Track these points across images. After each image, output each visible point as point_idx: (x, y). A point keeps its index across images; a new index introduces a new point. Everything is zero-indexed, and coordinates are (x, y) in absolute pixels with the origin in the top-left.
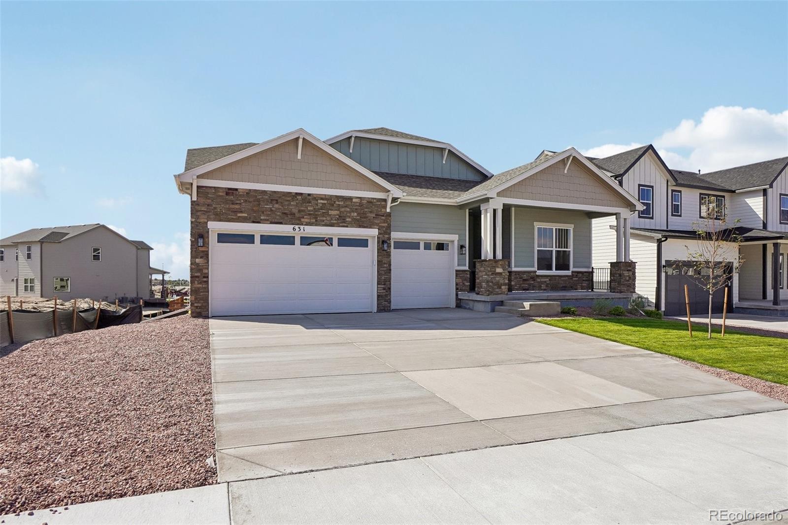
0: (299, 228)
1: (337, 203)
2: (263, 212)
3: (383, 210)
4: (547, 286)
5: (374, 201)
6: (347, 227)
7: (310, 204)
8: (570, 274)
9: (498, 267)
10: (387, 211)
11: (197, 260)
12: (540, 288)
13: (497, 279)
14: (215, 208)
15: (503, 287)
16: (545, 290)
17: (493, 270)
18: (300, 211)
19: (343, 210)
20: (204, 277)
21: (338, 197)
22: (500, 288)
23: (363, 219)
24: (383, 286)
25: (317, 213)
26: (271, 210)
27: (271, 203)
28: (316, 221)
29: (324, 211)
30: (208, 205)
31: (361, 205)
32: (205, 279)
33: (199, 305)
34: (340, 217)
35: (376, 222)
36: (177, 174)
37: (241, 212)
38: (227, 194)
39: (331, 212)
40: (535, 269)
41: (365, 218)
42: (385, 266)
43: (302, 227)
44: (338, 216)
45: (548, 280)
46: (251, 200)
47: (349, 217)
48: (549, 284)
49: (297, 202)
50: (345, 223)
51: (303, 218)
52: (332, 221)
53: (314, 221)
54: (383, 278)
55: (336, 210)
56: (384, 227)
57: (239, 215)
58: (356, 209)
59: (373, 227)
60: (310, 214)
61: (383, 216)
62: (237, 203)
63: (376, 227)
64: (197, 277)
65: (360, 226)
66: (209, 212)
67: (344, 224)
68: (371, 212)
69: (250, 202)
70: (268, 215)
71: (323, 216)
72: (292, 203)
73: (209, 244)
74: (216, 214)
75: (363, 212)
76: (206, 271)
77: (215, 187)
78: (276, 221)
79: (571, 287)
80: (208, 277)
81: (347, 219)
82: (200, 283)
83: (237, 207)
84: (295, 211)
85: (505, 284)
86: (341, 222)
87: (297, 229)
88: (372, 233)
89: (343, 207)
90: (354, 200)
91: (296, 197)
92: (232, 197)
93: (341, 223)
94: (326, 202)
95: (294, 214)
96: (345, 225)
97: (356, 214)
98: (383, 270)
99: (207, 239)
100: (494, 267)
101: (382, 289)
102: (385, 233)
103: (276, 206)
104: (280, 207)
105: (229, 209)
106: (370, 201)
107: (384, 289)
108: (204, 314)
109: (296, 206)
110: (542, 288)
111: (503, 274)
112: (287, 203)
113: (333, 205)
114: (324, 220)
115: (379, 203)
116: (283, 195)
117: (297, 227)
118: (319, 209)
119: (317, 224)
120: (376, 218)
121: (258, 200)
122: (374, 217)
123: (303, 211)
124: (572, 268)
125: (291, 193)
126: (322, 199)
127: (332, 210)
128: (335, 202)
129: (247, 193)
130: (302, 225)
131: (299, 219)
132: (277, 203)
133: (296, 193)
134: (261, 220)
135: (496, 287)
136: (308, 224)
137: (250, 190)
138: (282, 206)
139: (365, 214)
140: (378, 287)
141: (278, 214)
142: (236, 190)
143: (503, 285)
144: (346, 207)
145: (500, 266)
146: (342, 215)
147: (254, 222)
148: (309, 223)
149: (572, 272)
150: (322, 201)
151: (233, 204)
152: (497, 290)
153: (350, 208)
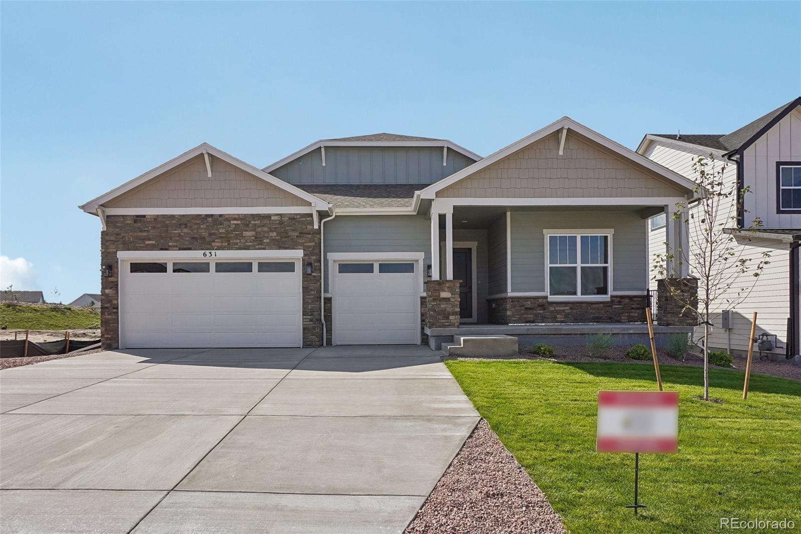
0: (210, 253)
1: (253, 222)
2: (171, 239)
3: (309, 227)
4: (566, 316)
5: (298, 217)
6: (264, 249)
7: (222, 226)
8: (609, 300)
9: (444, 291)
10: (315, 228)
11: (107, 291)
12: (554, 320)
13: (442, 306)
14: (123, 237)
15: (451, 317)
16: (562, 322)
17: (437, 294)
18: (210, 235)
19: (259, 230)
20: (114, 308)
21: (254, 216)
22: (448, 318)
23: (284, 239)
24: (309, 317)
25: (229, 236)
26: (180, 236)
27: (180, 227)
28: (228, 244)
29: (237, 233)
30: (117, 234)
31: (281, 223)
32: (115, 310)
33: (109, 336)
34: (256, 238)
35: (301, 241)
36: (80, 205)
37: (149, 240)
38: (135, 221)
39: (246, 234)
40: (547, 292)
41: (286, 237)
42: (313, 293)
43: (213, 252)
44: (253, 238)
45: (568, 308)
46: (159, 226)
47: (267, 238)
48: (569, 314)
49: (208, 224)
50: (262, 245)
51: (214, 241)
52: (247, 244)
53: (226, 244)
54: (310, 307)
55: (252, 231)
56: (310, 247)
57: (147, 242)
58: (275, 228)
59: (295, 247)
60: (221, 237)
61: (309, 234)
62: (145, 231)
63: (300, 247)
64: (107, 308)
65: (280, 248)
66: (118, 241)
67: (260, 246)
68: (293, 230)
69: (158, 228)
70: (176, 241)
71: (237, 239)
72: (202, 226)
73: (118, 274)
74: (124, 243)
75: (284, 231)
76: (115, 302)
77: (123, 216)
78: (185, 247)
79: (610, 318)
80: (117, 308)
81: (265, 241)
82: (110, 314)
83: (145, 234)
84: (205, 234)
85: (454, 313)
86: (258, 243)
87: (208, 255)
88: (296, 255)
89: (259, 227)
90: (273, 218)
91: (206, 220)
92: (140, 224)
93: (258, 245)
94: (239, 222)
95: (204, 238)
96: (263, 247)
97: (275, 234)
98: (310, 298)
99: (115, 270)
100: (438, 290)
101: (308, 320)
102: (312, 254)
103: (185, 230)
104: (189, 231)
105: (137, 237)
106: (293, 218)
107: (311, 320)
108: (114, 345)
109: (206, 229)
110: (558, 319)
111: (452, 300)
112: (195, 227)
113: (248, 225)
114: (237, 243)
115: (304, 219)
116: (192, 219)
117: (207, 252)
118: (232, 231)
119: (229, 247)
120: (300, 237)
121: (167, 226)
122: (297, 236)
123: (214, 234)
124: (611, 292)
125: (201, 215)
126: (235, 219)
127: (247, 231)
128: (250, 222)
129: (154, 219)
130: (213, 249)
131: (210, 243)
132: (186, 228)
133: (206, 215)
134: (169, 246)
135: (440, 317)
136: (219, 248)
137: (158, 215)
138: (192, 231)
139: (287, 233)
140: (303, 319)
141: (187, 239)
142: (144, 216)
143: (452, 315)
144: (263, 226)
145: (446, 289)
146: (258, 236)
147: (162, 249)
148: (221, 246)
149: (612, 297)
150: (235, 222)
151: (141, 231)
152: (443, 321)
153: (268, 228)
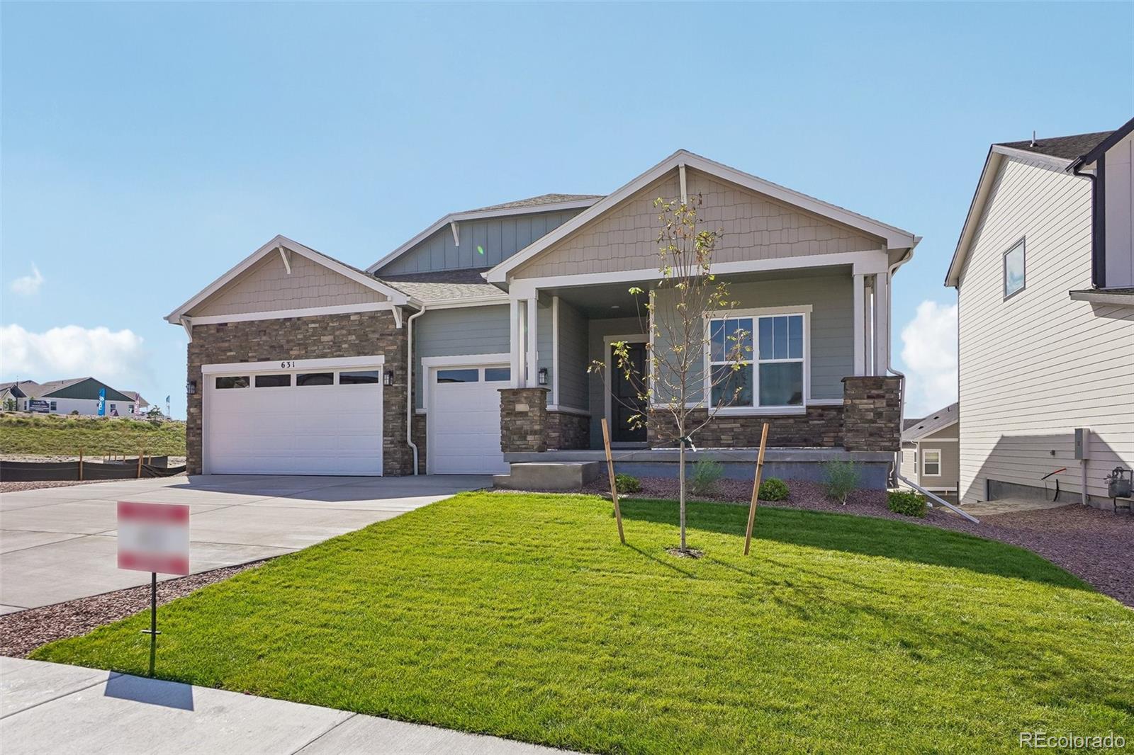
0: (288, 363)
1: (331, 324)
2: (251, 348)
3: (391, 327)
4: (735, 437)
5: (379, 315)
6: (342, 356)
7: (300, 331)
8: (804, 412)
9: (520, 402)
10: (397, 327)
11: (192, 410)
12: (717, 442)
13: (518, 422)
14: (207, 349)
15: (529, 438)
16: (729, 446)
17: (511, 407)
18: (288, 342)
19: (337, 333)
20: (198, 429)
21: (333, 317)
22: (525, 439)
23: (364, 343)
24: (390, 438)
25: (307, 342)
26: (259, 344)
27: (259, 335)
28: (306, 352)
29: (315, 338)
30: (201, 347)
31: (361, 323)
32: (198, 431)
33: (193, 460)
34: (334, 343)
35: (381, 344)
36: (166, 315)
37: (231, 351)
38: (218, 331)
39: (324, 339)
40: (707, 402)
41: (365, 341)
42: (394, 408)
43: (291, 362)
44: (331, 343)
45: (739, 425)
46: (240, 334)
47: (346, 342)
48: (739, 434)
49: (286, 330)
50: (340, 351)
51: (292, 350)
52: (325, 351)
53: (304, 352)
54: (391, 427)
55: (330, 335)
56: (391, 351)
57: (229, 354)
58: (355, 330)
59: (376, 352)
60: (299, 344)
61: (391, 335)
62: (226, 341)
63: (380, 352)
64: (192, 428)
65: (359, 354)
66: (202, 354)
67: (338, 353)
68: (374, 332)
69: (239, 337)
70: (255, 351)
71: (314, 345)
72: (280, 333)
73: (202, 391)
74: (208, 356)
75: (364, 333)
76: (199, 422)
77: (206, 325)
78: (264, 357)
79: (805, 440)
80: (201, 429)
81: (343, 346)
82: (194, 436)
83: (227, 344)
84: (283, 342)
85: (534, 433)
86: (336, 350)
87: (287, 365)
88: (376, 362)
89: (338, 330)
90: (352, 318)
91: (284, 324)
92: (222, 334)
93: (336, 351)
94: (317, 325)
95: (282, 346)
96: (341, 353)
97: (354, 337)
98: (391, 415)
99: (200, 386)
100: (513, 402)
101: (389, 442)
102: (394, 360)
103: (264, 338)
104: (268, 339)
105: (219, 349)
106: (373, 316)
107: (392, 442)
108: (198, 470)
109: (285, 335)
110: (722, 442)
111: (530, 414)
112: (274, 333)
113: (326, 328)
114: (315, 350)
115: (386, 317)
116: (271, 325)
117: (286, 362)
118: (310, 336)
119: (307, 356)
120: (381, 339)
121: (247, 335)
122: (378, 339)
123: (292, 341)
124: (807, 400)
125: (279, 319)
126: (313, 322)
127: (325, 335)
128: (328, 324)
129: (236, 327)
130: (290, 359)
131: (287, 352)
132: (265, 335)
133: (285, 319)
134: (249, 357)
135: (516, 437)
136: (298, 357)
137: (239, 322)
138: (270, 338)
139: (367, 336)
140: (384, 440)
141: (266, 348)
142: (226, 324)
143: (531, 435)
144: (342, 328)
145: (523, 400)
146: (336, 341)
147: (242, 361)
148: (299, 355)
149: (808, 407)
150: (313, 325)
151: (223, 342)
152: (518, 443)
153: (347, 330)
